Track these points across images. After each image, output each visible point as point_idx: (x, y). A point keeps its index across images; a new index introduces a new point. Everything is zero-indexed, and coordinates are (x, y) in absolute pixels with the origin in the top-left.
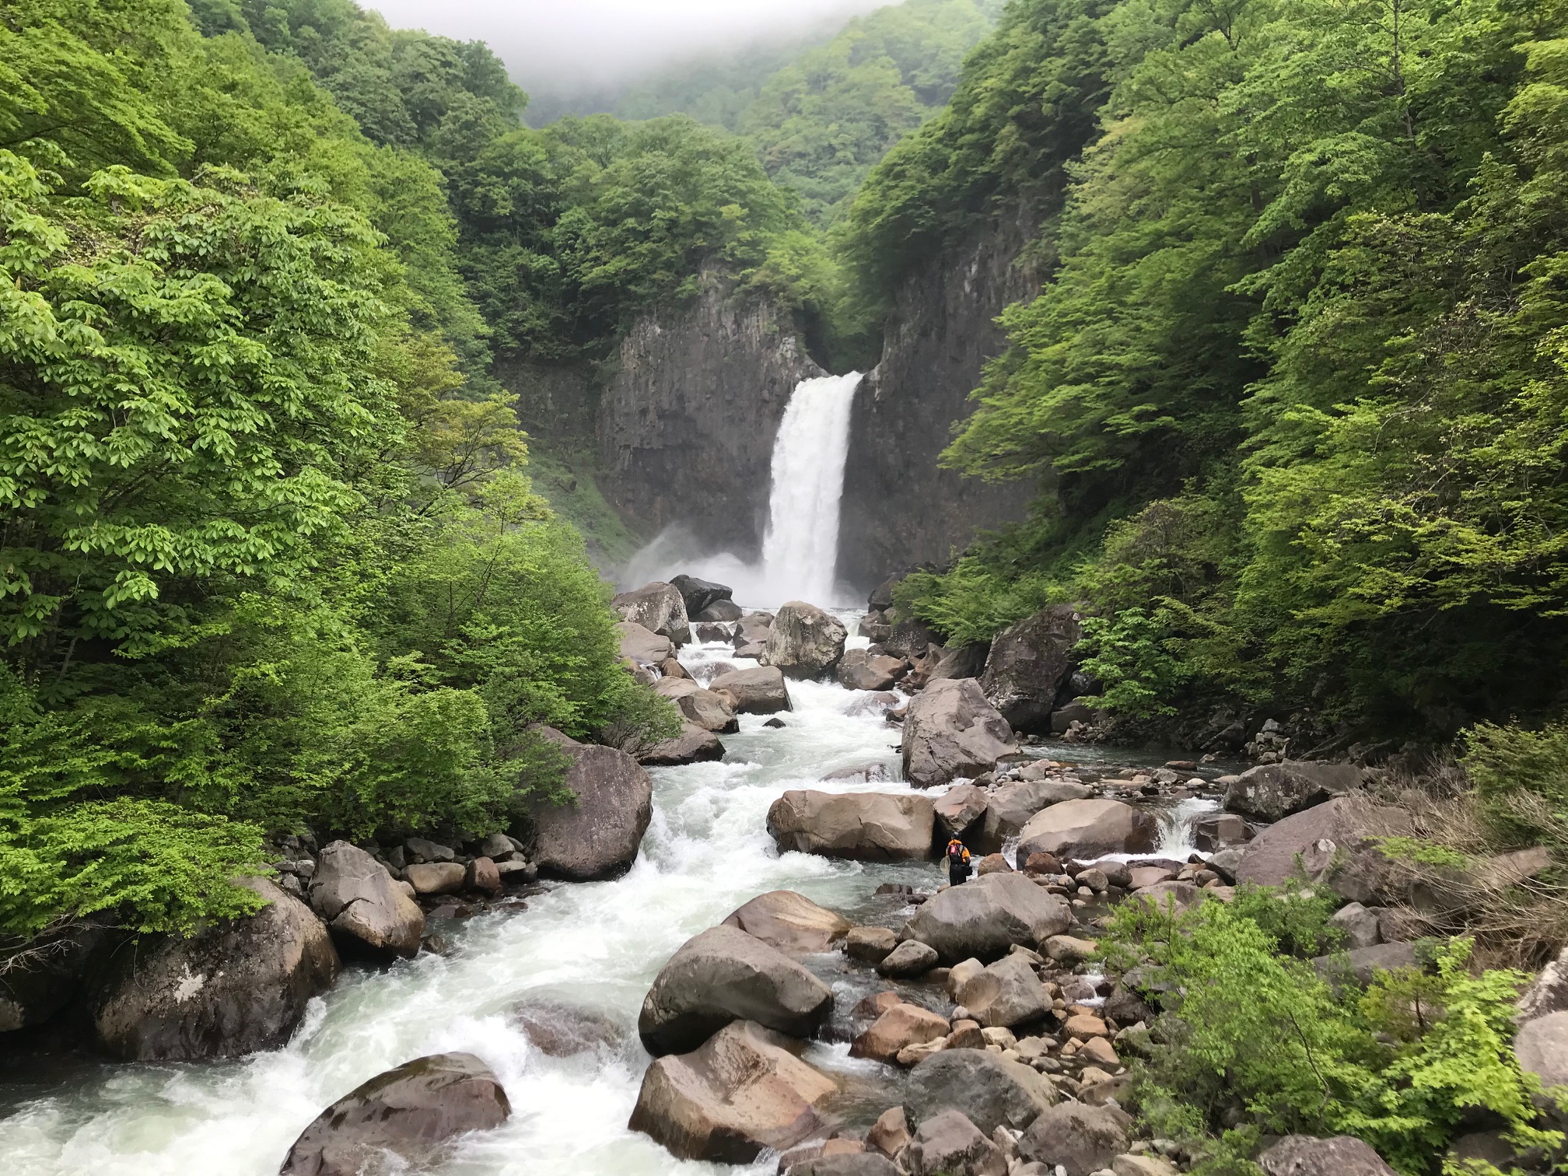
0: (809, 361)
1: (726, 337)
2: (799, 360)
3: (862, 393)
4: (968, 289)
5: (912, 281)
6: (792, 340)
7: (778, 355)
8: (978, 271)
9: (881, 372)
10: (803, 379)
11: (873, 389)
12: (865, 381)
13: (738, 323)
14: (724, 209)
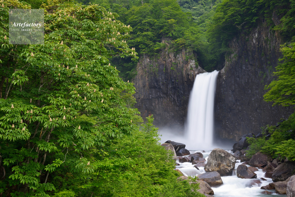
0: (199, 68)
1: (171, 61)
2: (197, 67)
3: (219, 77)
4: (254, 41)
5: (234, 40)
6: (194, 61)
7: (189, 66)
8: (258, 36)
9: (225, 70)
10: (198, 74)
11: (223, 76)
12: (219, 73)
13: (175, 56)
14: (169, 21)
